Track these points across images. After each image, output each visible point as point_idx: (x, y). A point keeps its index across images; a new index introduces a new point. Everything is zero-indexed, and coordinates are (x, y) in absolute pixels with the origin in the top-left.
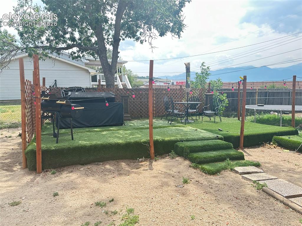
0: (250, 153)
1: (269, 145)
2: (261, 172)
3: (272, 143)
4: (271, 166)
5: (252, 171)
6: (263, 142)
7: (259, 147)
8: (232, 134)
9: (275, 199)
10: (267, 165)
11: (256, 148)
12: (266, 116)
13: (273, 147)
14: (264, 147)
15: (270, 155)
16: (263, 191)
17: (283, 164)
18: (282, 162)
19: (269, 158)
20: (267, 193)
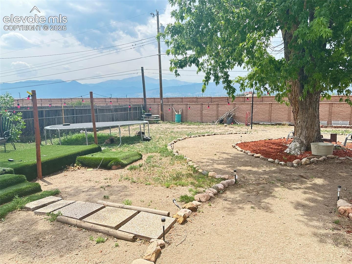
0: (51, 182)
1: (73, 168)
2: (59, 200)
3: (75, 165)
4: (71, 190)
5: (48, 202)
6: (67, 166)
7: (62, 172)
8: (27, 163)
9: (69, 226)
10: (67, 190)
11: (58, 174)
12: (74, 136)
13: (77, 169)
14: (68, 170)
15: (73, 178)
16: (58, 221)
17: (84, 185)
18: (83, 183)
19: (71, 182)
20: (61, 222)
